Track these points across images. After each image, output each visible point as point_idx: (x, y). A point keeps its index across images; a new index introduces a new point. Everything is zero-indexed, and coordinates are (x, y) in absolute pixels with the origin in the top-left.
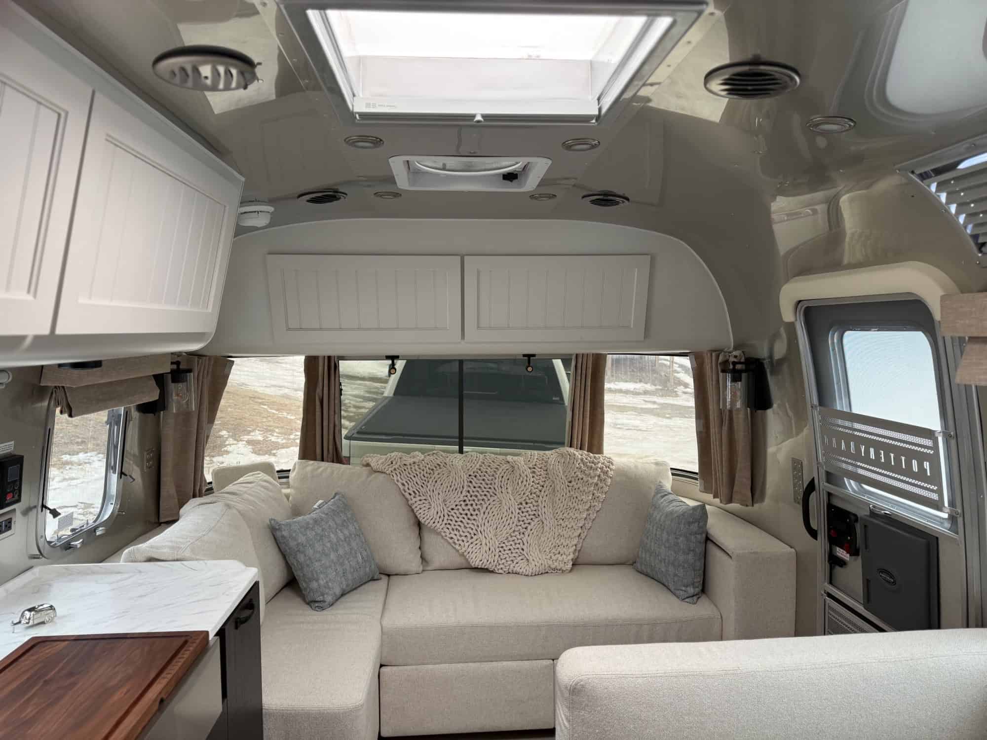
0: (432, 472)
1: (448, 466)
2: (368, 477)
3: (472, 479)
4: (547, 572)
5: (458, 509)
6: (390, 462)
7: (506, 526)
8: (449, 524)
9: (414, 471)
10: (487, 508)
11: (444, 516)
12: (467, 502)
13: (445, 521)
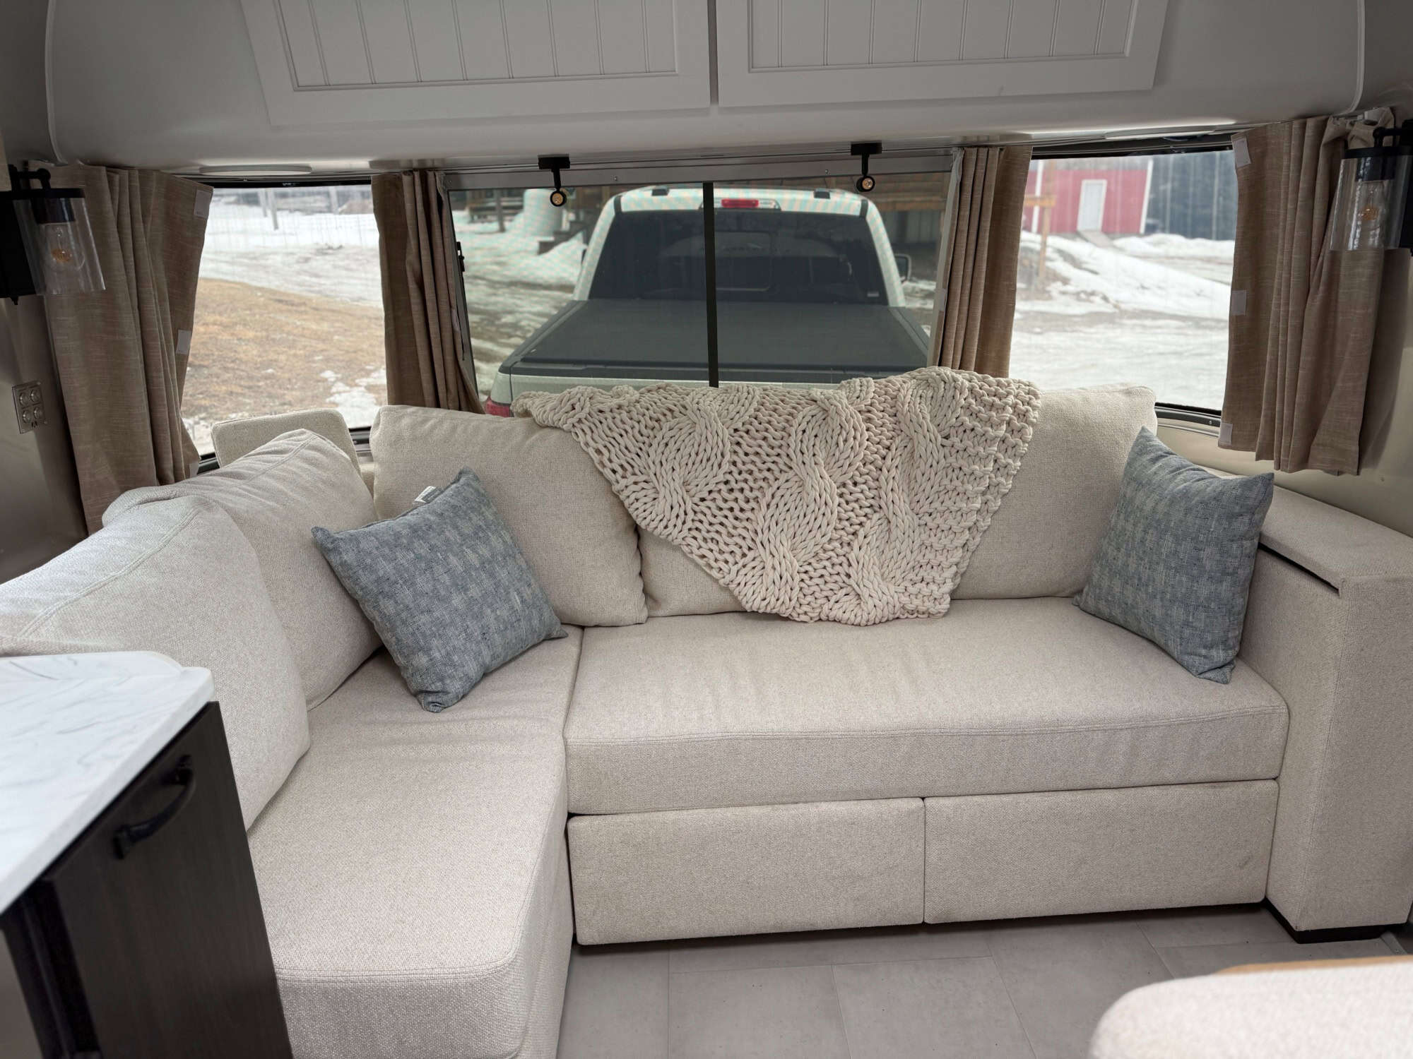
0: (656, 425)
1: (689, 412)
2: (527, 437)
3: (741, 437)
4: (898, 618)
5: (714, 500)
6: (568, 407)
7: (813, 532)
8: (697, 529)
9: (619, 424)
10: (773, 496)
11: (686, 514)
12: (733, 484)
13: (689, 524)
